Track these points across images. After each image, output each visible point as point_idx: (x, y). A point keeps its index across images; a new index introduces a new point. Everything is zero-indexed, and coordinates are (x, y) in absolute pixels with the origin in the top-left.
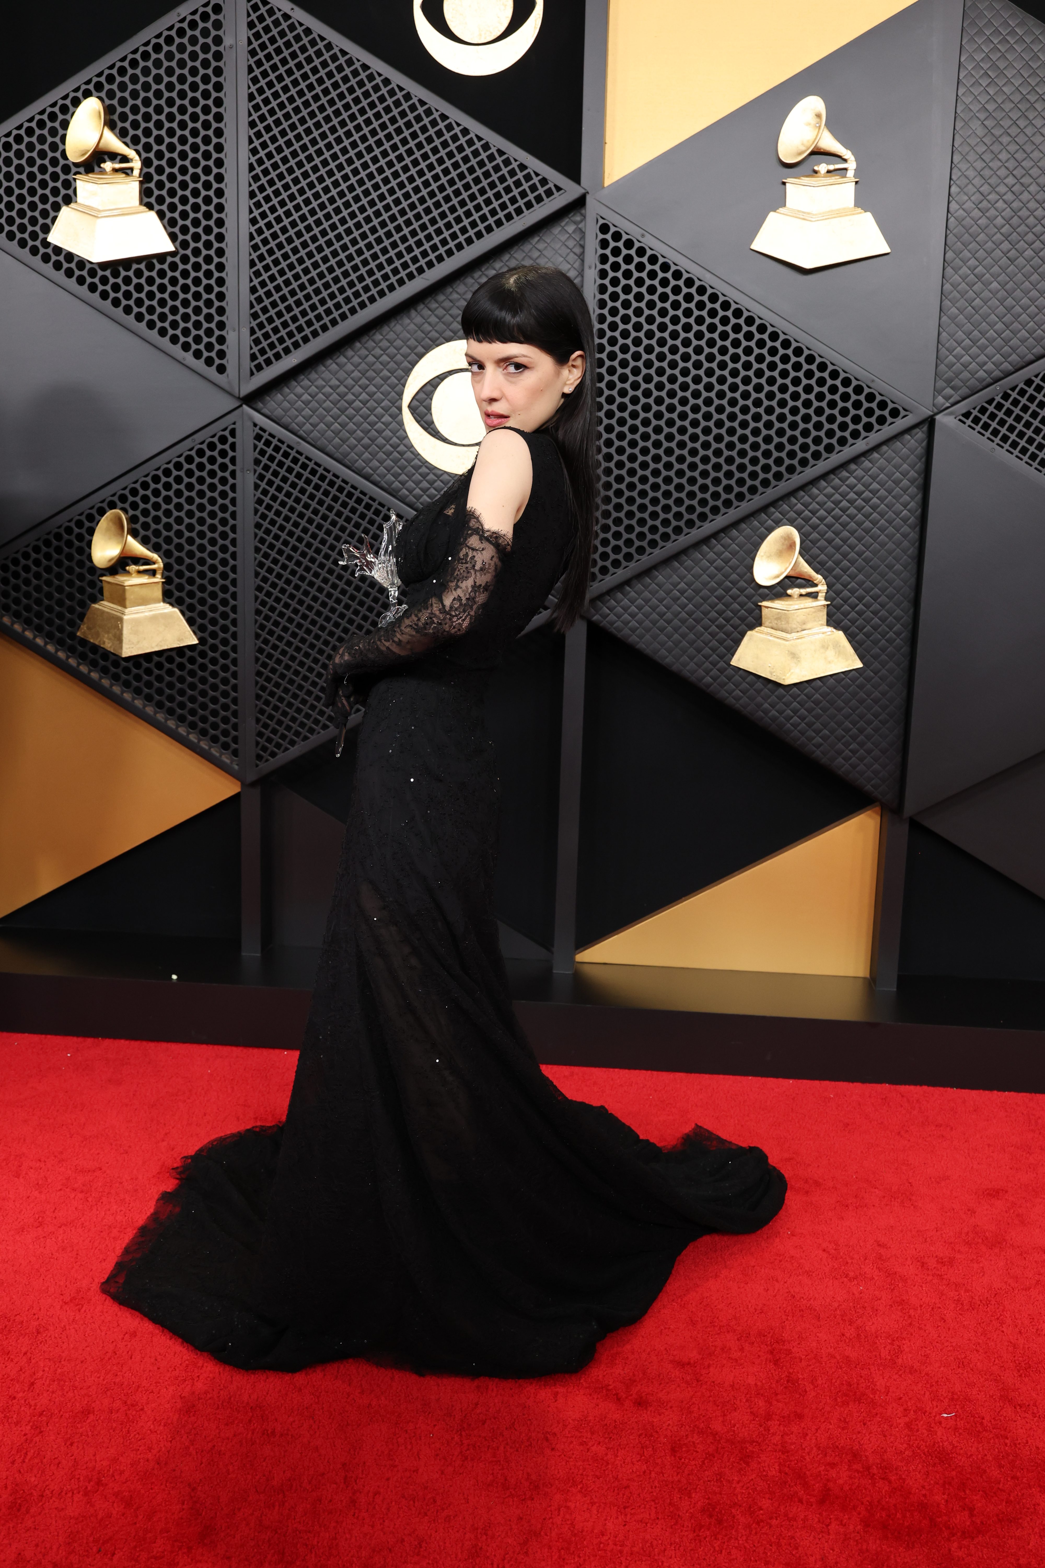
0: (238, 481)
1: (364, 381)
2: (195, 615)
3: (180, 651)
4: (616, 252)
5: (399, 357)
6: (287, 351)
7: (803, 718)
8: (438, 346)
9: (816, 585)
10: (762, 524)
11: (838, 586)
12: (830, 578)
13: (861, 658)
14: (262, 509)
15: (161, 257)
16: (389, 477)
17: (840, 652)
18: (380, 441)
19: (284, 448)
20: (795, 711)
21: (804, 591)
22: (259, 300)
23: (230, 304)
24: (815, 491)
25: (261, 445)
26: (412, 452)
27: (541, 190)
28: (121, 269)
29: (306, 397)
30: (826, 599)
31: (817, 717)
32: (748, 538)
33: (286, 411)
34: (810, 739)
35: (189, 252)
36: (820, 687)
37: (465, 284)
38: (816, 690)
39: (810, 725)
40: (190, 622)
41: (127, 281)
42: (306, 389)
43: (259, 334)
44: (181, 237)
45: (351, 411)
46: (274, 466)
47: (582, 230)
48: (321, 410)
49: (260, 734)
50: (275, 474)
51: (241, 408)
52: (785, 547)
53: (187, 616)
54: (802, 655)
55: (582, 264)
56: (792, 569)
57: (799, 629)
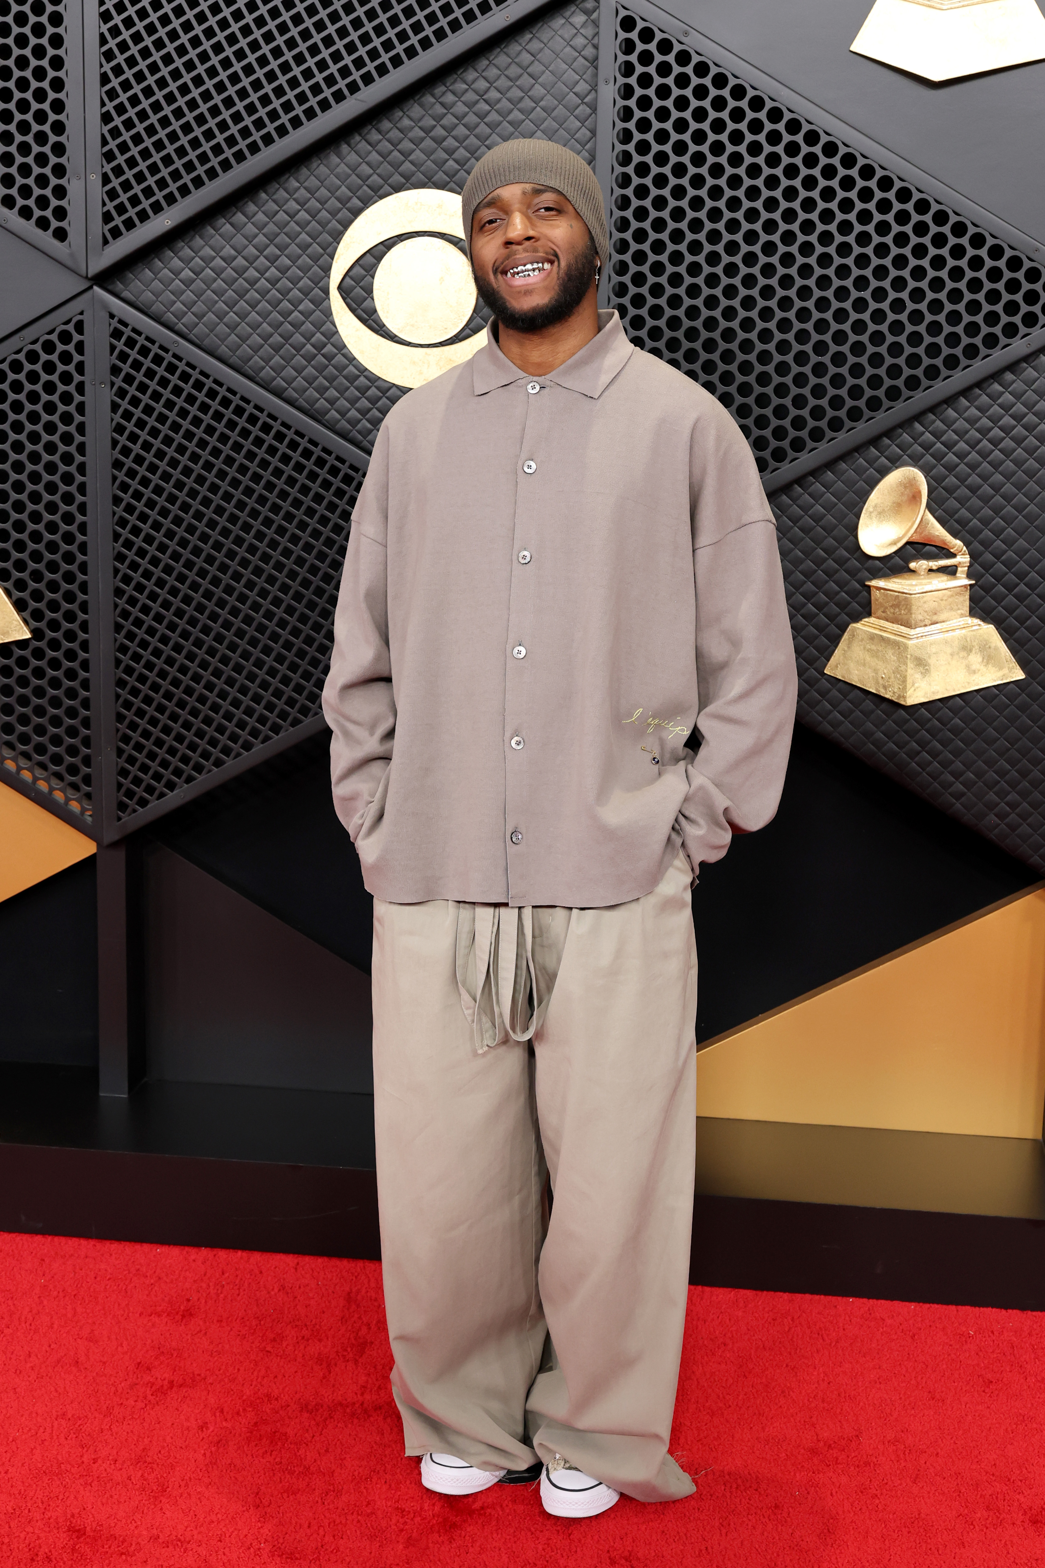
0: (88, 398)
1: (272, 250)
2: (25, 595)
3: (5, 649)
4: (646, 58)
5: (324, 214)
6: (157, 208)
7: (934, 755)
8: (382, 197)
9: (954, 555)
10: (871, 463)
11: (988, 557)
12: (976, 544)
13: (1023, 664)
14: (123, 440)
16: (312, 393)
17: (989, 658)
18: (298, 338)
19: (155, 349)
20: (923, 745)
21: (935, 564)
22: (115, 133)
23: (72, 139)
24: (951, 413)
25: (120, 345)
26: (344, 355)
29: (187, 273)
30: (969, 576)
31: (957, 753)
32: (850, 484)
33: (157, 295)
34: (947, 786)
36: (962, 708)
37: (422, 105)
38: (955, 711)
39: (945, 764)
40: (20, 606)
42: (187, 261)
43: (115, 183)
45: (253, 294)
46: (140, 377)
47: (596, 24)
48: (209, 292)
49: (124, 773)
50: (143, 388)
51: (89, 293)
52: (905, 498)
53: (14, 598)
54: (932, 661)
55: (596, 75)
56: (915, 532)
57: (927, 622)
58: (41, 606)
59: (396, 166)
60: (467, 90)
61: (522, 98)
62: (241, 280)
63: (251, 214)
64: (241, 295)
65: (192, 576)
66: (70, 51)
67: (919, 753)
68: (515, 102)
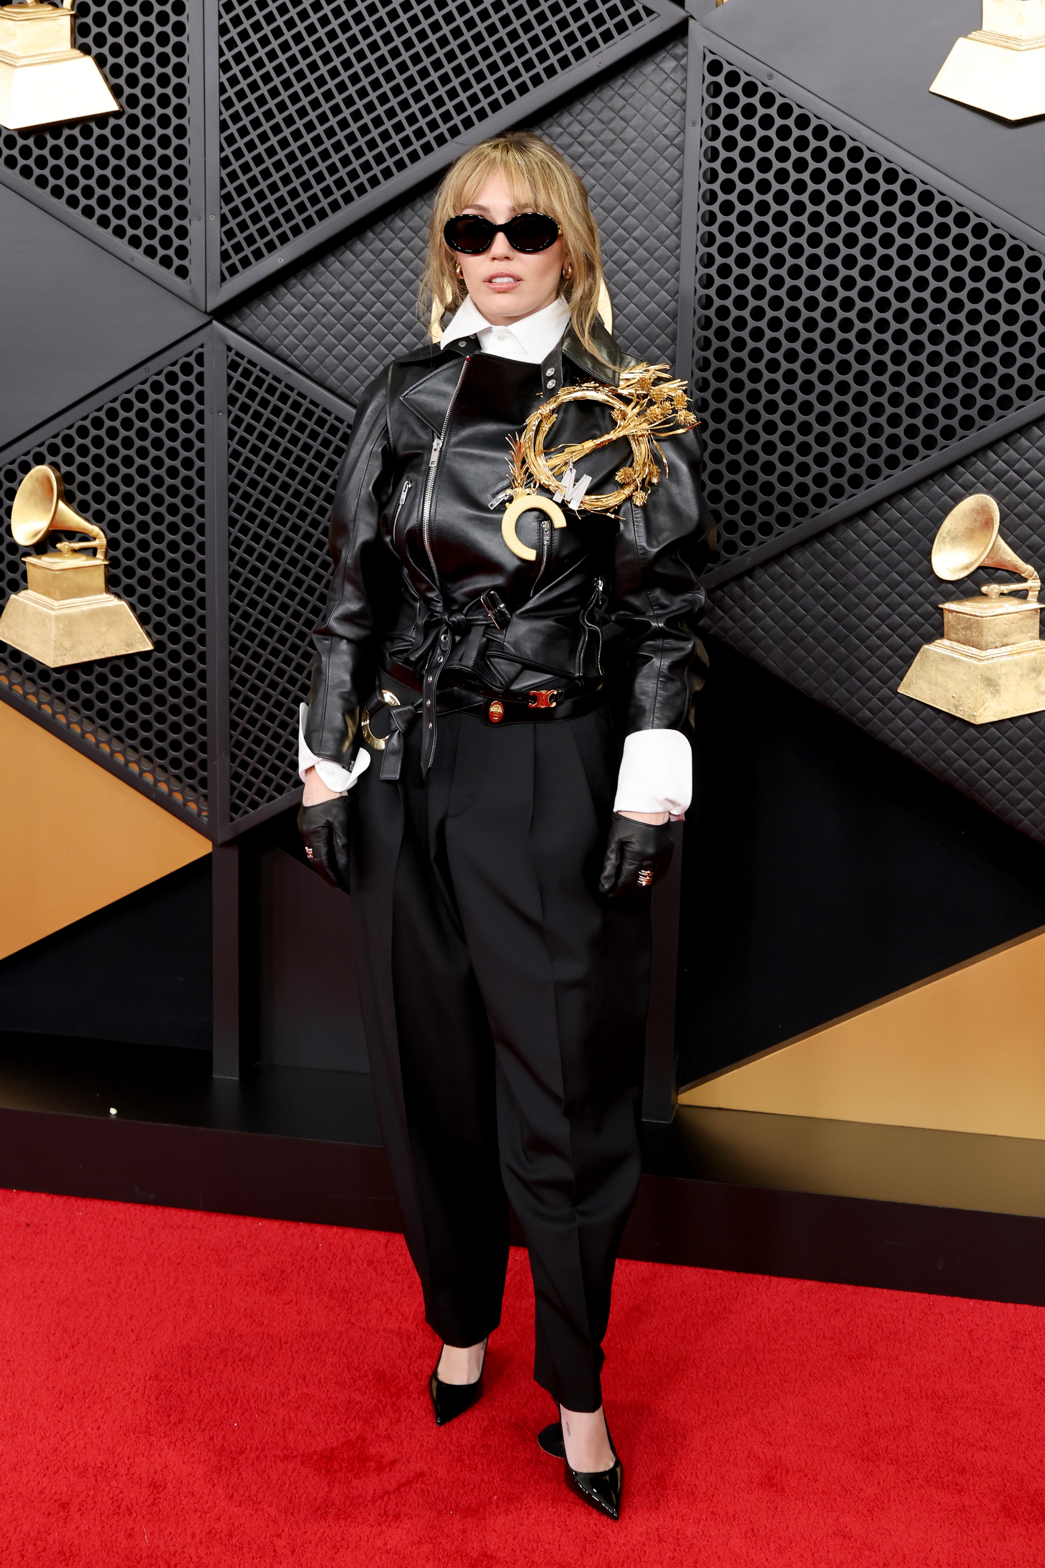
0: (207, 426)
1: (378, 286)
2: (148, 610)
4: (732, 101)
6: (271, 246)
7: (1003, 772)
9: (1025, 580)
10: (946, 490)
14: (238, 465)
15: (101, 119)
19: (269, 380)
20: (992, 762)
21: (1006, 588)
22: (233, 176)
23: (192, 182)
24: (1024, 442)
25: (237, 376)
27: (625, 15)
28: (48, 137)
29: (299, 309)
30: (1039, 600)
31: (1026, 771)
32: (925, 511)
33: (271, 329)
34: (1015, 803)
35: (138, 111)
36: (1031, 728)
38: (1025, 731)
39: (1014, 782)
40: (143, 620)
41: (56, 152)
42: (299, 297)
44: (127, 91)
45: (359, 328)
46: (255, 406)
47: (685, 68)
48: (319, 326)
49: (237, 777)
50: (257, 416)
51: (209, 327)
52: (977, 524)
53: (138, 612)
54: (1002, 682)
55: (684, 118)
56: (988, 556)
57: (998, 644)
58: (163, 619)
60: (562, 134)
61: (613, 141)
62: (349, 315)
63: (358, 253)
64: (349, 328)
65: (301, 593)
66: (192, 101)
67: (988, 770)
68: (607, 145)
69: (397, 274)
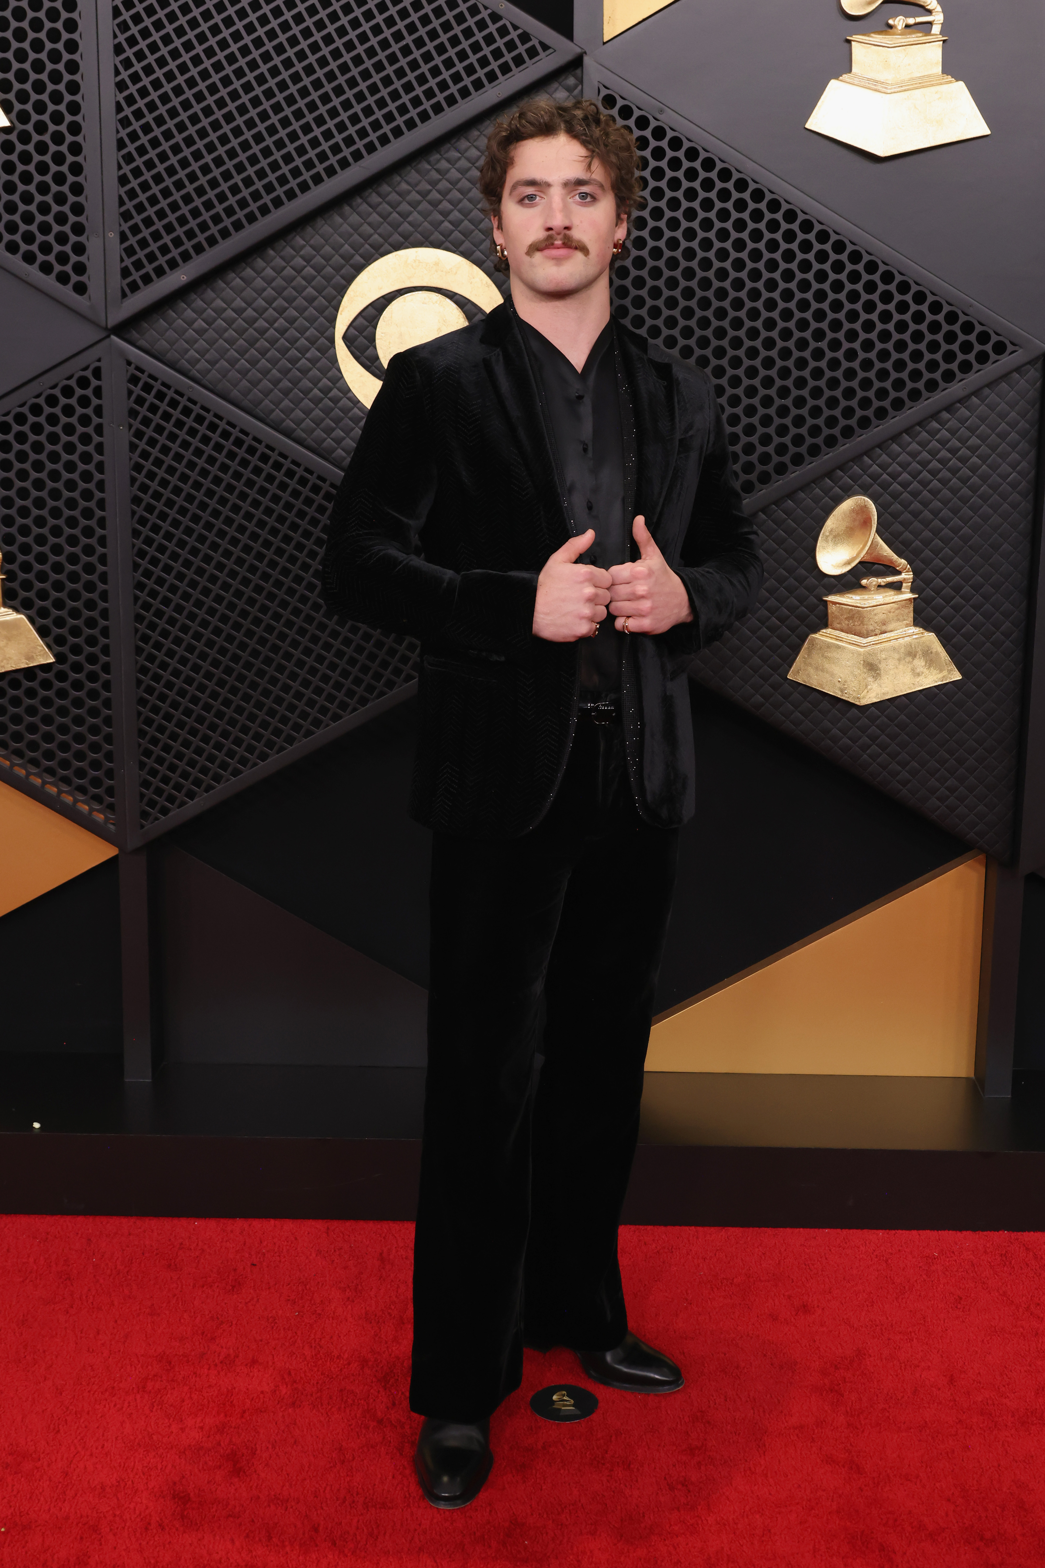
0: (106, 439)
1: (280, 302)
2: (49, 622)
3: (29, 673)
5: (329, 270)
6: (173, 264)
7: (882, 747)
8: (383, 255)
9: (899, 573)
10: (826, 492)
11: (928, 573)
12: (918, 563)
13: (958, 667)
14: (141, 478)
16: (319, 433)
17: (930, 662)
18: (306, 383)
19: (170, 394)
20: (874, 739)
21: (882, 581)
22: (131, 194)
23: (91, 199)
24: (894, 448)
25: (137, 390)
26: (349, 399)
27: (521, 49)
30: (913, 591)
32: (807, 510)
33: (172, 343)
34: (893, 774)
35: (29, 127)
37: (418, 172)
40: (43, 632)
42: (200, 312)
44: (18, 106)
45: (263, 343)
46: (156, 419)
48: (221, 341)
49: (146, 784)
50: (159, 429)
51: (107, 342)
52: (857, 523)
54: (882, 666)
56: (867, 553)
57: (877, 632)
58: (64, 631)
59: (395, 226)
62: (251, 330)
63: (259, 269)
64: (252, 343)
66: (87, 118)
67: (869, 747)
69: (300, 290)
